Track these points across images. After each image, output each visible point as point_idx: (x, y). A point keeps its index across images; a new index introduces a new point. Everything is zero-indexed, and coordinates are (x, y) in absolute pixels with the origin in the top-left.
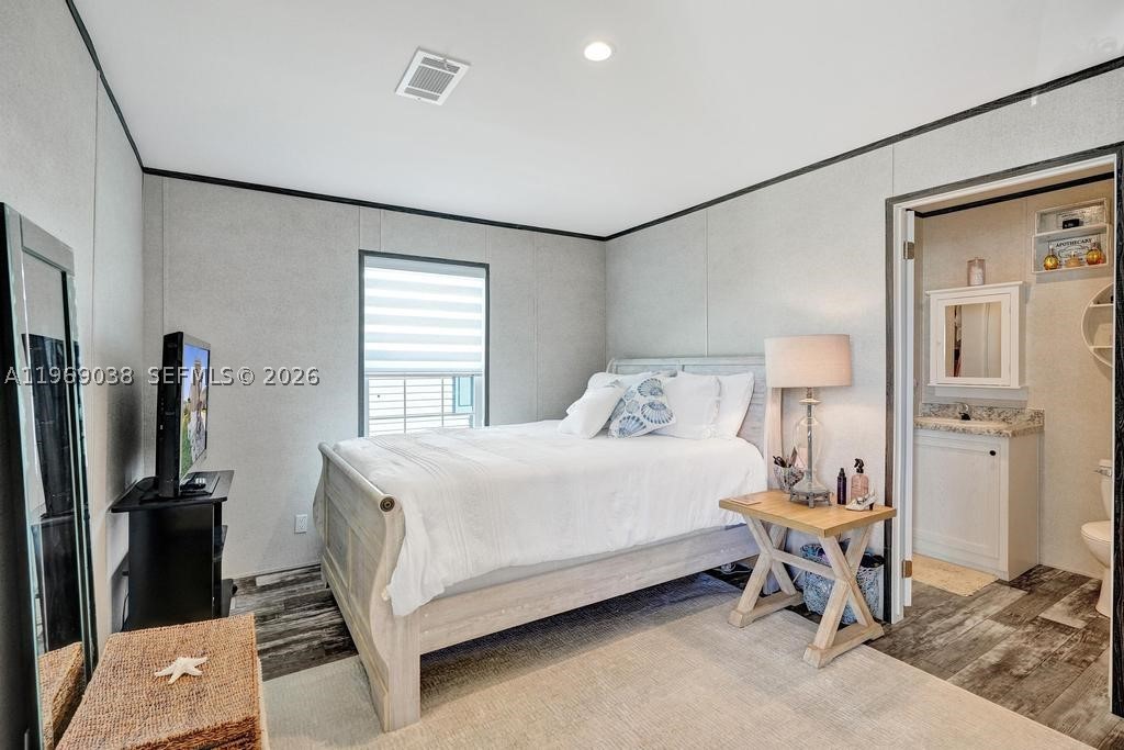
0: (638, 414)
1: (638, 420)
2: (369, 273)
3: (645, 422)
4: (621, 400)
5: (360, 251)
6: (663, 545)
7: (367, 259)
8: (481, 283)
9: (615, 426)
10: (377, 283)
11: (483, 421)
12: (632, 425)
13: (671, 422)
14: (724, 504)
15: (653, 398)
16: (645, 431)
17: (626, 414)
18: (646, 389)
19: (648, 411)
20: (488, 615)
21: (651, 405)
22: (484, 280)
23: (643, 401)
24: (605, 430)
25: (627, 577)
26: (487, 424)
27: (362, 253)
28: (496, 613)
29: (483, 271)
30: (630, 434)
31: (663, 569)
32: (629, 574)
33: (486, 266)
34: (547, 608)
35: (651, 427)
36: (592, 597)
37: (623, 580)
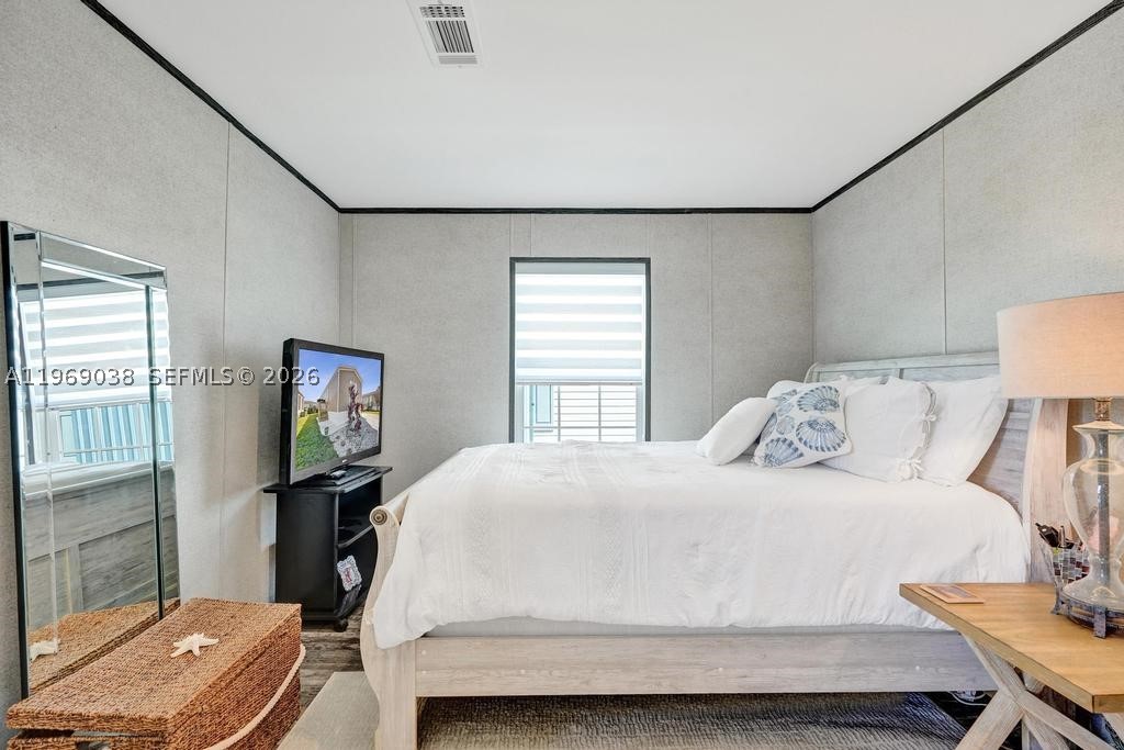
0: (791, 436)
1: (791, 444)
2: (520, 279)
3: (802, 448)
4: (773, 415)
5: (511, 258)
6: (793, 634)
7: (517, 265)
8: (641, 280)
9: (760, 451)
10: (529, 290)
11: (644, 436)
12: (782, 451)
13: (840, 451)
14: (908, 592)
15: (817, 414)
16: (802, 461)
17: (775, 435)
18: (812, 400)
19: (807, 432)
20: (503, 672)
21: (811, 424)
22: (644, 276)
23: (800, 416)
24: (747, 456)
25: (721, 669)
26: (648, 438)
27: (514, 260)
28: (514, 672)
29: (643, 266)
30: (780, 463)
31: (791, 672)
32: (725, 668)
33: (647, 261)
34: (587, 683)
35: (813, 456)
36: (659, 684)
37: (713, 673)
